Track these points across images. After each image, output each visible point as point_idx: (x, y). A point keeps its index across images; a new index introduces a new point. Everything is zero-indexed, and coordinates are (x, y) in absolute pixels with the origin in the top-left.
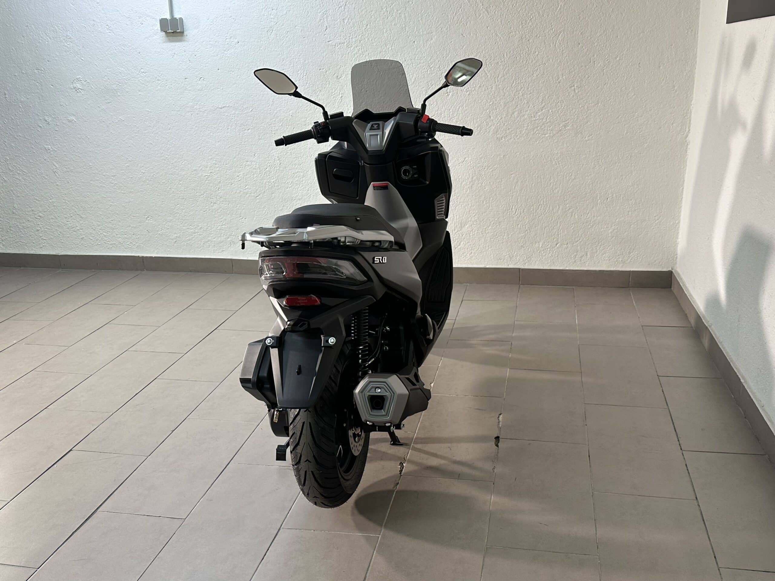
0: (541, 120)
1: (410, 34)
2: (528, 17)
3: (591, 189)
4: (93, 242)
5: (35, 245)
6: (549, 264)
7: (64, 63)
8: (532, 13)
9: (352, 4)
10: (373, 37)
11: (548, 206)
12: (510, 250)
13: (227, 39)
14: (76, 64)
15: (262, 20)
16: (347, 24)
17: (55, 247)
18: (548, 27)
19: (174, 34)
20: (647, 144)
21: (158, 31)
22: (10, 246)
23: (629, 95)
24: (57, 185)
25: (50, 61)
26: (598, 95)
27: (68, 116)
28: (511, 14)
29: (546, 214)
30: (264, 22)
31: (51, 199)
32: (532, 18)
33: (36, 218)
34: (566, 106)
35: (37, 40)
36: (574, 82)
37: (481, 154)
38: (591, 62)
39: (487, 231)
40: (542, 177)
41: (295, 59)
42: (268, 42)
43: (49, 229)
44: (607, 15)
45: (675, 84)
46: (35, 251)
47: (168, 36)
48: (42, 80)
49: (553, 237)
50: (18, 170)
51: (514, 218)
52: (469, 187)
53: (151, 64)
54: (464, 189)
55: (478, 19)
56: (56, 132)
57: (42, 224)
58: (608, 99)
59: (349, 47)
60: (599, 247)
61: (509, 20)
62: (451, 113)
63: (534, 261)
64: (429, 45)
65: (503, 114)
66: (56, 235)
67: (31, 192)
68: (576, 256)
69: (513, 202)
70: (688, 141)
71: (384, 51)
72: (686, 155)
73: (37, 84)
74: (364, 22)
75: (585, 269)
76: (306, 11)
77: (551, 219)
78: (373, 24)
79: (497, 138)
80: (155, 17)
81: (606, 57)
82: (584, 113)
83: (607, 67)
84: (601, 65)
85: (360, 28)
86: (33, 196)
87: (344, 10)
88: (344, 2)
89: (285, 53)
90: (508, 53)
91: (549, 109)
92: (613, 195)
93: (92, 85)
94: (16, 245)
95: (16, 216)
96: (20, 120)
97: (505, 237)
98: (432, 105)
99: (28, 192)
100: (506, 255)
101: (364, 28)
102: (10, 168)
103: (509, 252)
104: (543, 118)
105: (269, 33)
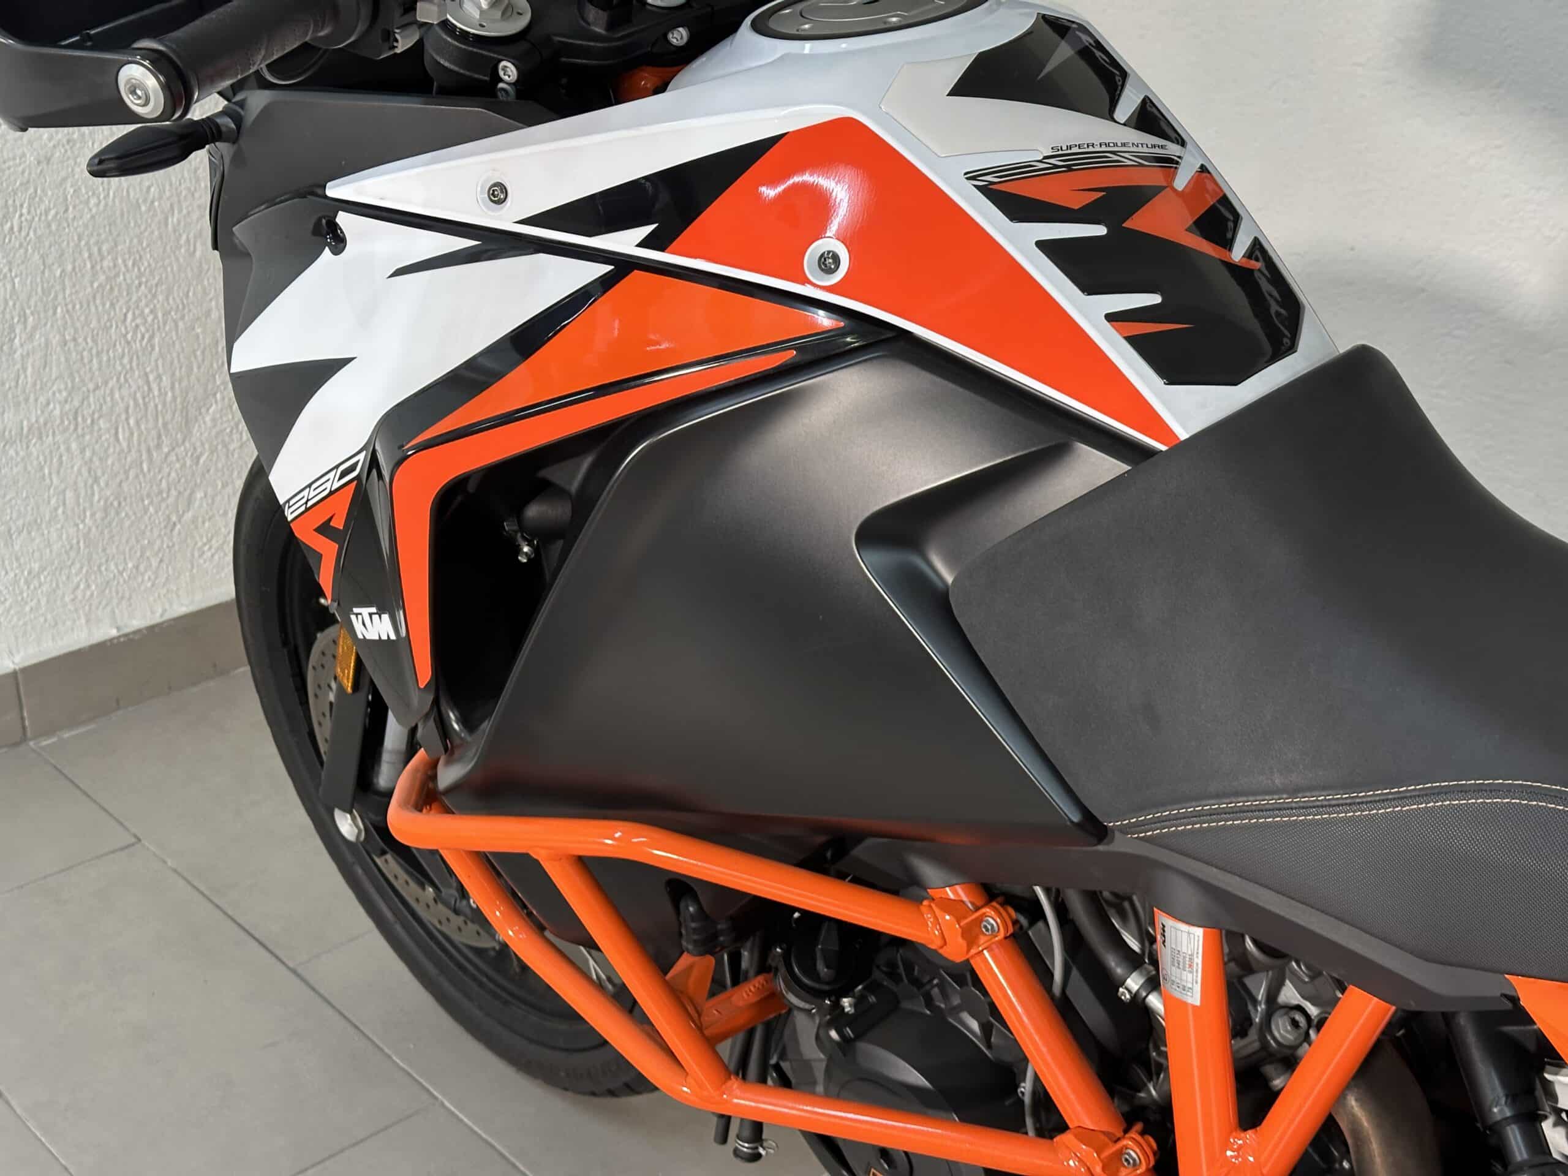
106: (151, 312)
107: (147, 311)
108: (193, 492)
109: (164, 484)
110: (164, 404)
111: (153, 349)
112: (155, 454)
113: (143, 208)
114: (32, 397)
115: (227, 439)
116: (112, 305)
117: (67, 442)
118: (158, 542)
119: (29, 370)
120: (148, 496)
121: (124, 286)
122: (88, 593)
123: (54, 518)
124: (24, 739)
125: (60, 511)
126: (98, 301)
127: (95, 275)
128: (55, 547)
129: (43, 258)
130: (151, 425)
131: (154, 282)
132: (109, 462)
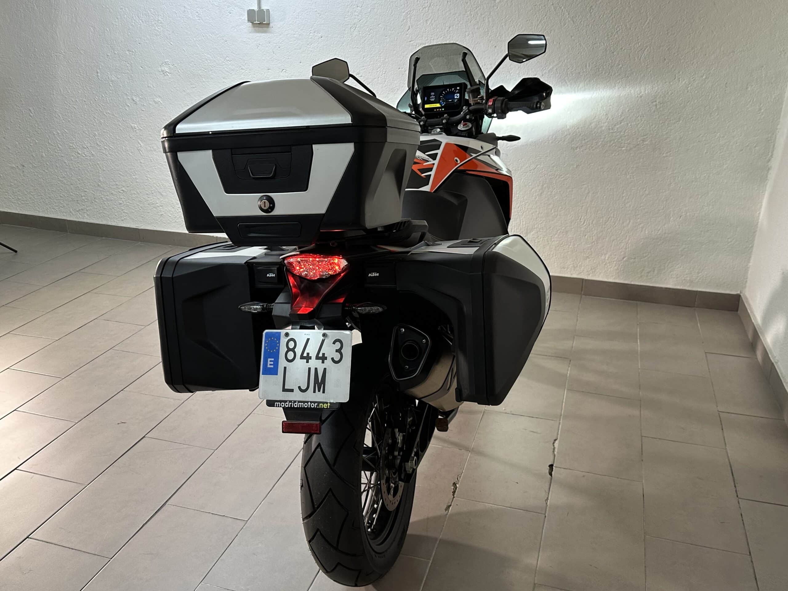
0: (618, 134)
2: (614, 30)
3: (664, 206)
4: (171, 219)
5: (117, 217)
6: (614, 277)
7: (154, 46)
8: (619, 25)
9: (437, 5)
11: (619, 219)
12: (575, 260)
13: (311, 33)
14: (166, 48)
15: (346, 16)
16: (430, 25)
17: (136, 221)
18: (634, 40)
19: (260, 25)
20: (727, 165)
21: (245, 21)
22: (94, 216)
23: (712, 114)
24: (141, 162)
25: (141, 44)
26: (680, 112)
27: (154, 97)
28: (597, 25)
29: (615, 226)
30: (348, 19)
31: (134, 175)
32: (618, 29)
33: (119, 192)
34: (646, 121)
35: (130, 23)
36: (656, 98)
37: (554, 162)
38: (675, 79)
39: (553, 240)
40: (615, 190)
41: (375, 57)
42: (350, 39)
43: (131, 203)
44: (698, 32)
45: (762, 106)
46: (116, 222)
47: (254, 27)
48: (133, 61)
49: (621, 251)
50: (105, 145)
51: (582, 229)
53: (237, 53)
55: (563, 28)
56: (143, 112)
57: (125, 198)
58: (690, 117)
60: (667, 264)
61: (595, 31)
63: (598, 273)
66: (137, 210)
67: (116, 167)
68: (643, 270)
69: (582, 213)
70: (770, 166)
72: (767, 180)
73: (128, 65)
75: (651, 285)
76: (391, 10)
77: (620, 232)
78: (456, 27)
79: (572, 148)
80: (243, 8)
81: (692, 74)
82: (664, 129)
83: (692, 85)
84: (685, 82)
85: (442, 30)
86: (117, 170)
87: (428, 12)
88: (428, 3)
89: (365, 51)
90: (591, 64)
91: (628, 122)
92: (687, 213)
93: (180, 69)
94: (100, 216)
95: (101, 189)
96: (110, 99)
97: (571, 246)
99: (113, 167)
100: (569, 265)
101: (446, 30)
102: (98, 143)
103: (573, 262)
104: (621, 132)
105: (352, 30)
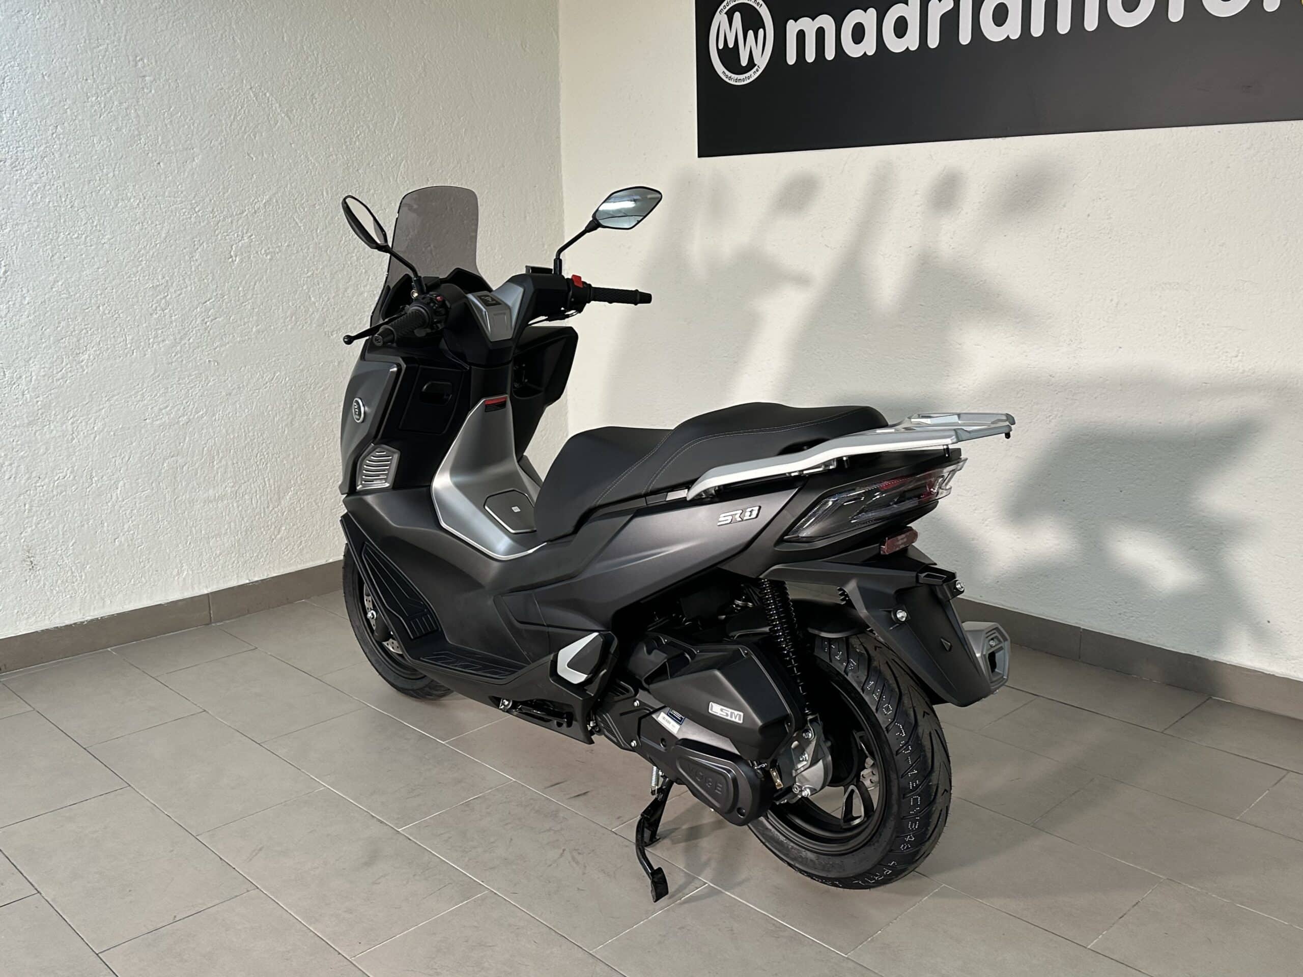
1: (151, 148)
10: (73, 150)
52: (286, 425)
54: (279, 429)
59: (18, 168)
62: (241, 294)
64: (190, 170)
65: (331, 293)
71: (98, 179)
74: (48, 122)
98: (205, 281)
106: (267, 454)
107: (265, 453)
108: (281, 527)
109: (269, 523)
110: (271, 490)
111: (267, 467)
112: (266, 510)
113: (265, 414)
114: (220, 485)
115: (295, 506)
116: (252, 450)
117: (232, 502)
118: (266, 546)
119: (219, 474)
120: (263, 527)
121: (257, 444)
122: (238, 565)
123: (226, 533)
124: (211, 622)
125: (228, 530)
126: (247, 449)
127: (246, 439)
128: (226, 545)
129: (227, 431)
130: (265, 497)
131: (268, 442)
132: (249, 512)
